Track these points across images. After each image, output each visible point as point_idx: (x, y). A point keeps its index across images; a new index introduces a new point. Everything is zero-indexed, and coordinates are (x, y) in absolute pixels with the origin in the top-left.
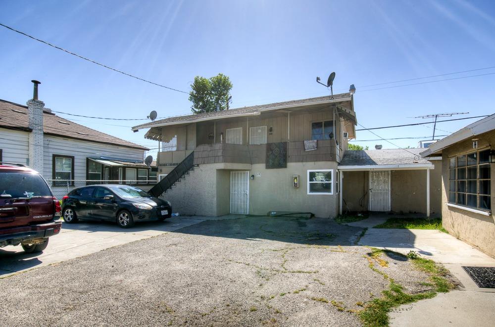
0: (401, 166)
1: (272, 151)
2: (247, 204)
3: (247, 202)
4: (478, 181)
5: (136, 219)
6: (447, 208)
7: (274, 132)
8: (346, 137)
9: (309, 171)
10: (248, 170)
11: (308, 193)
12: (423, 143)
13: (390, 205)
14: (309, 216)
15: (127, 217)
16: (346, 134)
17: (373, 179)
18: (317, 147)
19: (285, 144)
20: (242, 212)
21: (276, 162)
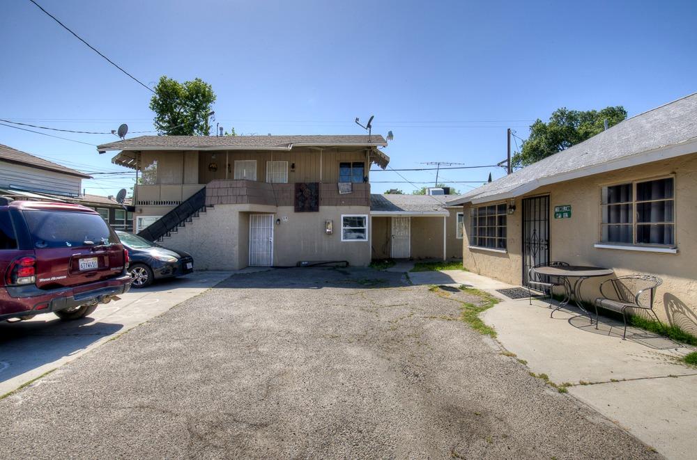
0: (424, 213)
1: (302, 192)
3: (271, 251)
4: (497, 227)
5: (158, 275)
6: (468, 250)
7: (297, 170)
9: (343, 216)
10: (273, 213)
11: (342, 240)
12: (431, 190)
13: (410, 251)
14: (345, 264)
15: (144, 273)
17: (395, 225)
18: (352, 191)
19: (317, 184)
20: (265, 263)
21: (307, 205)
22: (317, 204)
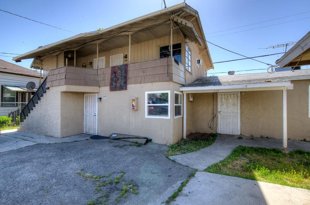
1: (115, 74)
2: (96, 125)
8: (199, 63)
9: (147, 93)
10: (96, 93)
11: (146, 117)
13: (239, 128)
16: (199, 60)
17: (222, 102)
19: (126, 66)
21: (118, 85)
22: (126, 83)
